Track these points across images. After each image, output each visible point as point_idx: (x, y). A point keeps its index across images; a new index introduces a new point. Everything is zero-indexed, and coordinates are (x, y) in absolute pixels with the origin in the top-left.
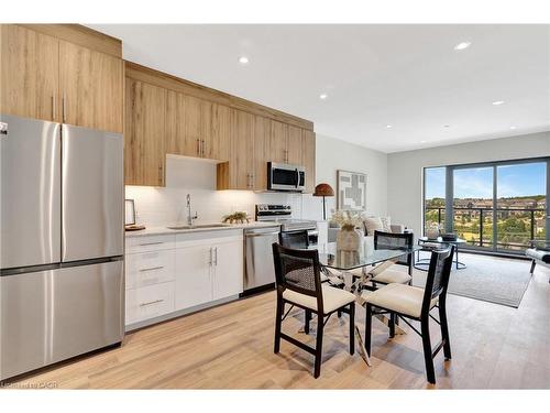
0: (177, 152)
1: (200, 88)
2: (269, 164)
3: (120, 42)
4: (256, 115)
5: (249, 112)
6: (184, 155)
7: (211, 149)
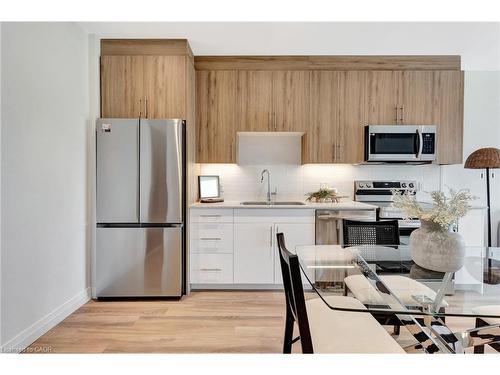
0: (248, 129)
1: (272, 59)
2: (367, 128)
3: (185, 41)
4: (346, 71)
5: (335, 69)
6: (255, 130)
7: (285, 121)
